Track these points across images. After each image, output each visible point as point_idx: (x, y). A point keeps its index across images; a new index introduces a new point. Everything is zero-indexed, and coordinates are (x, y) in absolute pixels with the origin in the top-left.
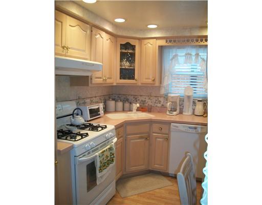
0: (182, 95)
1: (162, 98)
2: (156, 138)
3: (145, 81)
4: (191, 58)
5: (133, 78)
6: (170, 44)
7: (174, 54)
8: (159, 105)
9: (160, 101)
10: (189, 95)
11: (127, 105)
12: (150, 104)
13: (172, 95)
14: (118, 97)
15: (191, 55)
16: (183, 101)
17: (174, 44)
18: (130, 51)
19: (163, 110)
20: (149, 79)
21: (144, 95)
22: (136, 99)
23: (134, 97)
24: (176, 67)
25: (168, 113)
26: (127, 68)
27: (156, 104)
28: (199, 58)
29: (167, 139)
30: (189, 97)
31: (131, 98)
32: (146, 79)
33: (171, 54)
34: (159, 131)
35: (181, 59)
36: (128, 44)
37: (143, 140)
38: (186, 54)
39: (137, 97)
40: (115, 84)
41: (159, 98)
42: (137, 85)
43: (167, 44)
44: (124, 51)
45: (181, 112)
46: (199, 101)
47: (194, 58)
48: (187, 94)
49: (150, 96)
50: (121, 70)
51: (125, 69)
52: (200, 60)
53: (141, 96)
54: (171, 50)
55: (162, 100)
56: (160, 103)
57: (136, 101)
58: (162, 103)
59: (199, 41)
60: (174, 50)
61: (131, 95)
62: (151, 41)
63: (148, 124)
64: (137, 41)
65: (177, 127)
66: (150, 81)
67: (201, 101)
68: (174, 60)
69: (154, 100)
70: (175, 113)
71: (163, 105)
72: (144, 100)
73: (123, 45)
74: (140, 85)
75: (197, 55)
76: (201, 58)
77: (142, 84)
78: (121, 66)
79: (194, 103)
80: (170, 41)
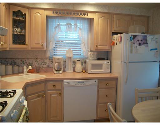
0: (65, 56)
1: (47, 60)
2: (51, 94)
3: (35, 45)
4: (72, 27)
5: (24, 43)
6: (56, 15)
7: (57, 24)
8: (45, 66)
9: (46, 63)
10: (70, 56)
11: (16, 68)
12: (37, 65)
13: (58, 57)
14: (5, 61)
15: (71, 24)
16: (65, 61)
17: (60, 15)
18: (21, 19)
19: (49, 70)
20: (39, 44)
21: (31, 58)
22: (23, 62)
23: (21, 61)
24: (59, 34)
25: (55, 72)
26: (18, 34)
27: (42, 66)
28: (77, 28)
29: (61, 94)
30: (70, 58)
31: (18, 61)
32: (36, 44)
33: (54, 24)
34: (54, 89)
35: (63, 28)
36: (20, 12)
37: (41, 98)
38: (67, 24)
39: (24, 60)
40: (8, 49)
41: (45, 60)
42: (28, 49)
43: (53, 15)
44: (15, 18)
45: (64, 71)
46: (78, 61)
47: (73, 27)
48: (69, 56)
49: (36, 59)
50: (14, 35)
51: (17, 35)
52: (78, 29)
53: (28, 59)
54: (54, 20)
55: (47, 61)
56: (46, 65)
57: (24, 64)
58: (47, 64)
59: (83, 15)
60: (57, 20)
61: (19, 59)
62: (40, 11)
63: (44, 84)
64: (27, 10)
65: (69, 83)
66: (39, 46)
67: (79, 61)
68: (57, 28)
69: (40, 62)
70: (61, 72)
71: (48, 66)
72: (31, 62)
73: (15, 12)
74: (30, 49)
75: (76, 25)
76: (78, 28)
77: (32, 48)
78: (13, 31)
79: (74, 63)
80: (57, 13)
